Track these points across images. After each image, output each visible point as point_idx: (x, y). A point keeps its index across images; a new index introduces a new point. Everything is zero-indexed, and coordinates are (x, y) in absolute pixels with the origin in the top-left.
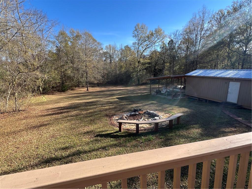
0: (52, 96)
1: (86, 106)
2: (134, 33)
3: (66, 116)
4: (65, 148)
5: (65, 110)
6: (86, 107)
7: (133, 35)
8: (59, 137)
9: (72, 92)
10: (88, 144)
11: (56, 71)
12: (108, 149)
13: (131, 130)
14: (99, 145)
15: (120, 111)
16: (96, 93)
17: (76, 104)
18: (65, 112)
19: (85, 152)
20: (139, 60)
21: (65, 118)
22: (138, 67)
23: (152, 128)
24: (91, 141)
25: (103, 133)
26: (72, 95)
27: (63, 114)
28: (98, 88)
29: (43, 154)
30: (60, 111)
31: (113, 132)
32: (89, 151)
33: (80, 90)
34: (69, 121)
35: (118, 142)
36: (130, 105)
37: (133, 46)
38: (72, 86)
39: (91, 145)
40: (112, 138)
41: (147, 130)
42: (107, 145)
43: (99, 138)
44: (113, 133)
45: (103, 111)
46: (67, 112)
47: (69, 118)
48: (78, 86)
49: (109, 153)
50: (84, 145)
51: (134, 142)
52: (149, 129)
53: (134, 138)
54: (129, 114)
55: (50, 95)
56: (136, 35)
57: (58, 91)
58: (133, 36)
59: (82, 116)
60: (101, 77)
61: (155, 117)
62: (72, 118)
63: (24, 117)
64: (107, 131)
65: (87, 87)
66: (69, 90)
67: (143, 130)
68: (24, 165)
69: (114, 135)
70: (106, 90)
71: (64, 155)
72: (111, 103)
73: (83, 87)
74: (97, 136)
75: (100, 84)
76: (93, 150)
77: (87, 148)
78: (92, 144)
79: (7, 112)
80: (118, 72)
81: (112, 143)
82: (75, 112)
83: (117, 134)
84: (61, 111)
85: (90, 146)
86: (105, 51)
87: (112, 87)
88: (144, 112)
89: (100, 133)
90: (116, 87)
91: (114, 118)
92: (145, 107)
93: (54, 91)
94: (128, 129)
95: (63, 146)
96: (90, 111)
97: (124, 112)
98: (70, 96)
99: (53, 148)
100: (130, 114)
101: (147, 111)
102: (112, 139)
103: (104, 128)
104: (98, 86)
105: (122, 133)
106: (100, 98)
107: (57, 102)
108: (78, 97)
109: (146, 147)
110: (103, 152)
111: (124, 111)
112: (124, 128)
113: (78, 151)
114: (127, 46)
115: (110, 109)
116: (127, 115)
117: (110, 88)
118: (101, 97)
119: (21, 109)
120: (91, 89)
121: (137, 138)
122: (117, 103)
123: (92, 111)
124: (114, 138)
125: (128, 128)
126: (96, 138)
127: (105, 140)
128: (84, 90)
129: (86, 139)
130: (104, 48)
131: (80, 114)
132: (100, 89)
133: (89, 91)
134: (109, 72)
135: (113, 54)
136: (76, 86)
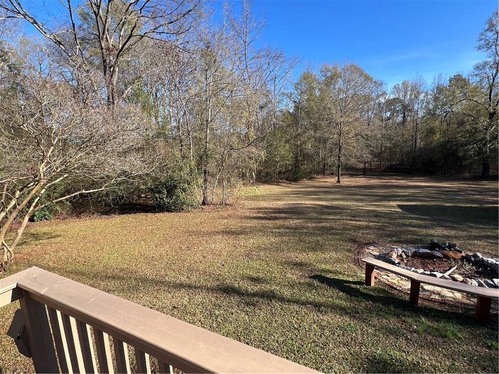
0: (276, 186)
1: (322, 213)
2: (483, 37)
3: (280, 226)
4: (255, 279)
5: (283, 215)
6: (319, 216)
7: (478, 44)
8: (255, 258)
9: (310, 183)
10: (292, 286)
11: (287, 144)
12: (325, 312)
13: (399, 290)
14: (311, 296)
15: (391, 238)
16: (353, 189)
17: (305, 207)
18: (281, 218)
19: (282, 299)
20: (492, 111)
21: (277, 228)
22: (486, 129)
23: (472, 305)
24: (299, 283)
25: (328, 276)
26: (306, 189)
27: (276, 221)
28: (362, 179)
29: (226, 277)
30: (274, 215)
31: (351, 279)
32: (289, 301)
33: (325, 180)
34: (281, 235)
35: (352, 305)
36: (426, 227)
37: (477, 73)
38: (311, 173)
39: (296, 291)
40: (343, 292)
41: (450, 306)
42: (325, 302)
43: (316, 283)
44: (349, 282)
45: (349, 229)
46: (285, 218)
47: (282, 230)
48: (323, 172)
49: (322, 320)
50: (285, 285)
51: (392, 322)
52: (458, 304)
53: (398, 311)
54: (412, 250)
55: (274, 184)
56: (492, 41)
57: (287, 180)
58: (480, 48)
59: (305, 231)
60: (370, 156)
61: (494, 280)
62: (287, 231)
63: (228, 215)
64: (340, 273)
65: (339, 176)
66: (305, 179)
67: (436, 302)
68: (201, 283)
69: (349, 286)
70: (379, 185)
71: (250, 290)
72: (376, 216)
73: (332, 174)
74: (315, 277)
75: (371, 170)
76: (297, 302)
77: (287, 293)
78: (300, 290)
79: (214, 205)
80: (420, 144)
81: (337, 302)
82: (298, 221)
83: (358, 287)
84: (277, 215)
85: (294, 291)
86: (392, 97)
87: (399, 178)
88: (463, 254)
89: (323, 274)
90: (408, 180)
91: (367, 251)
92: (476, 242)
93: (281, 179)
94: (392, 285)
95: (255, 275)
96: (323, 224)
97: (402, 242)
98: (303, 190)
99: (241, 273)
100: (414, 250)
101: (475, 256)
102: (341, 293)
103: (335, 265)
104: (363, 175)
105: (371, 290)
106: (357, 200)
107: (278, 197)
108: (315, 193)
109: (422, 346)
110: (312, 314)
111: (402, 240)
112: (382, 279)
113: (271, 291)
114: (458, 75)
115: (368, 227)
116: (403, 251)
117: (392, 181)
118: (362, 200)
119: (228, 202)
120: (346, 181)
121: (404, 316)
122: (391, 219)
123: (328, 225)
124: (347, 293)
125: (392, 283)
126: (311, 280)
127: (327, 290)
128: (332, 180)
129: (293, 275)
130: (388, 92)
131: (303, 228)
132: (367, 181)
133: (342, 184)
134: (396, 146)
135: (411, 100)
136: (318, 173)
